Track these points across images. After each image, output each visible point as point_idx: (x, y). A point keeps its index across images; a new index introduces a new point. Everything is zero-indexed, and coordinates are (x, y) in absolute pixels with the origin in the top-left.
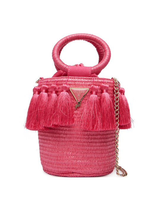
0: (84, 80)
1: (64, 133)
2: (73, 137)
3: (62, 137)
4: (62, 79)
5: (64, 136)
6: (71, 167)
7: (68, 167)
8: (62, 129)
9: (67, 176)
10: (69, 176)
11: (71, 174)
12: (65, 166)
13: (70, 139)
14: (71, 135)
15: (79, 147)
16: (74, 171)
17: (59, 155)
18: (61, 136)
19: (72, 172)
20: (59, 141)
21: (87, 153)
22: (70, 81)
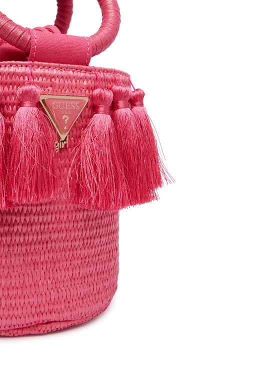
0: (75, 74)
1: (22, 221)
2: (48, 228)
3: (18, 233)
4: (12, 69)
5: (24, 230)
6: (46, 310)
7: (38, 310)
8: (16, 210)
9: (33, 332)
10: (37, 332)
11: (44, 328)
12: (29, 310)
13: (39, 237)
14: (45, 224)
15: (63, 255)
16: (53, 317)
17: (13, 285)
18: (15, 230)
19: (46, 321)
20: (9, 246)
21: (81, 267)
22: (38, 76)
